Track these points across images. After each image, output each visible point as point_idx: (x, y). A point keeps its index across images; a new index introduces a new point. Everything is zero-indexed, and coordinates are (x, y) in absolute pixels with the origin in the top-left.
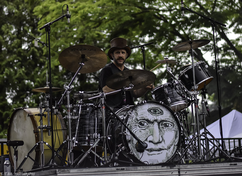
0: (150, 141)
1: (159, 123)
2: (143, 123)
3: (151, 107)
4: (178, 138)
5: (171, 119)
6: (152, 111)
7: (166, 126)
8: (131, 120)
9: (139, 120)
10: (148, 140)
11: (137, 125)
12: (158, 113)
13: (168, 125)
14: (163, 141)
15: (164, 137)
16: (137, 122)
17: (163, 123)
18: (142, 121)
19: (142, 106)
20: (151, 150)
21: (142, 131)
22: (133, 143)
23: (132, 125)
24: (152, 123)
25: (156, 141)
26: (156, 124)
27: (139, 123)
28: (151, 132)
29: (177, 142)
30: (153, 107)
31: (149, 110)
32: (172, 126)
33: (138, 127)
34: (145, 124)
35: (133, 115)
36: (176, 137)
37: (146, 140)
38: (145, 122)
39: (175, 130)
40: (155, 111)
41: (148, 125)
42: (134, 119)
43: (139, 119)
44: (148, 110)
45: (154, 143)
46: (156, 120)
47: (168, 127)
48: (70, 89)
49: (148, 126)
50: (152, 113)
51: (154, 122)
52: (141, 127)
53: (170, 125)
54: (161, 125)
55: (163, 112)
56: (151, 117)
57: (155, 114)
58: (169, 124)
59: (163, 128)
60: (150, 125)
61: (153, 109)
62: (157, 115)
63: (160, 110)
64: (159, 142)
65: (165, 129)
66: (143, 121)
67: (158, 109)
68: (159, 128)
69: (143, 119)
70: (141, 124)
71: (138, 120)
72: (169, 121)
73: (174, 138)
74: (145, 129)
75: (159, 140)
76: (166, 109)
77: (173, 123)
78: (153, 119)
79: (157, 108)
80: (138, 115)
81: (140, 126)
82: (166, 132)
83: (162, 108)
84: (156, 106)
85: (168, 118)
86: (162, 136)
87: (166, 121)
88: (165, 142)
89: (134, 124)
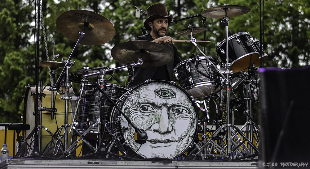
0: (154, 131)
1: (169, 109)
2: (146, 107)
3: (159, 88)
4: (194, 128)
5: (187, 103)
6: (160, 93)
7: (179, 111)
8: (129, 103)
9: (141, 104)
10: (152, 128)
11: (138, 110)
12: (169, 96)
13: (181, 110)
14: (173, 130)
15: (176, 126)
16: (138, 106)
17: (175, 109)
18: (145, 104)
19: (147, 86)
20: (156, 141)
21: (144, 117)
22: (130, 132)
23: (131, 110)
24: (160, 107)
25: (163, 130)
26: (164, 109)
27: (140, 108)
28: (157, 119)
29: (193, 133)
30: (162, 87)
31: (157, 92)
32: (188, 113)
33: (139, 112)
34: (150, 109)
35: (134, 96)
36: (192, 126)
37: (150, 128)
38: (150, 106)
39: (191, 117)
40: (165, 93)
41: (153, 110)
42: (134, 102)
43: (141, 102)
44: (154, 92)
45: (160, 133)
46: (165, 105)
47: (181, 113)
48: (70, 64)
49: (154, 112)
50: (160, 96)
51: (161, 106)
52: (144, 113)
53: (184, 111)
54: (172, 111)
55: (175, 94)
56: (158, 101)
57: (165, 96)
58: (183, 109)
59: (175, 114)
60: (156, 110)
61: (162, 91)
62: (168, 98)
63: (172, 92)
64: (168, 132)
65: (177, 116)
66: (147, 104)
67: (170, 91)
68: (169, 114)
69: (147, 102)
70: (143, 108)
71: (139, 104)
72: (183, 107)
73: (190, 127)
74: (149, 115)
75: (168, 130)
76: (180, 91)
77: (189, 109)
78: (162, 103)
79: (168, 89)
80: (140, 97)
81: (143, 111)
82: (178, 119)
83: (174, 89)
84: (167, 87)
85: (183, 102)
86: (171, 125)
87: (179, 106)
88: (176, 132)
89: (134, 108)
